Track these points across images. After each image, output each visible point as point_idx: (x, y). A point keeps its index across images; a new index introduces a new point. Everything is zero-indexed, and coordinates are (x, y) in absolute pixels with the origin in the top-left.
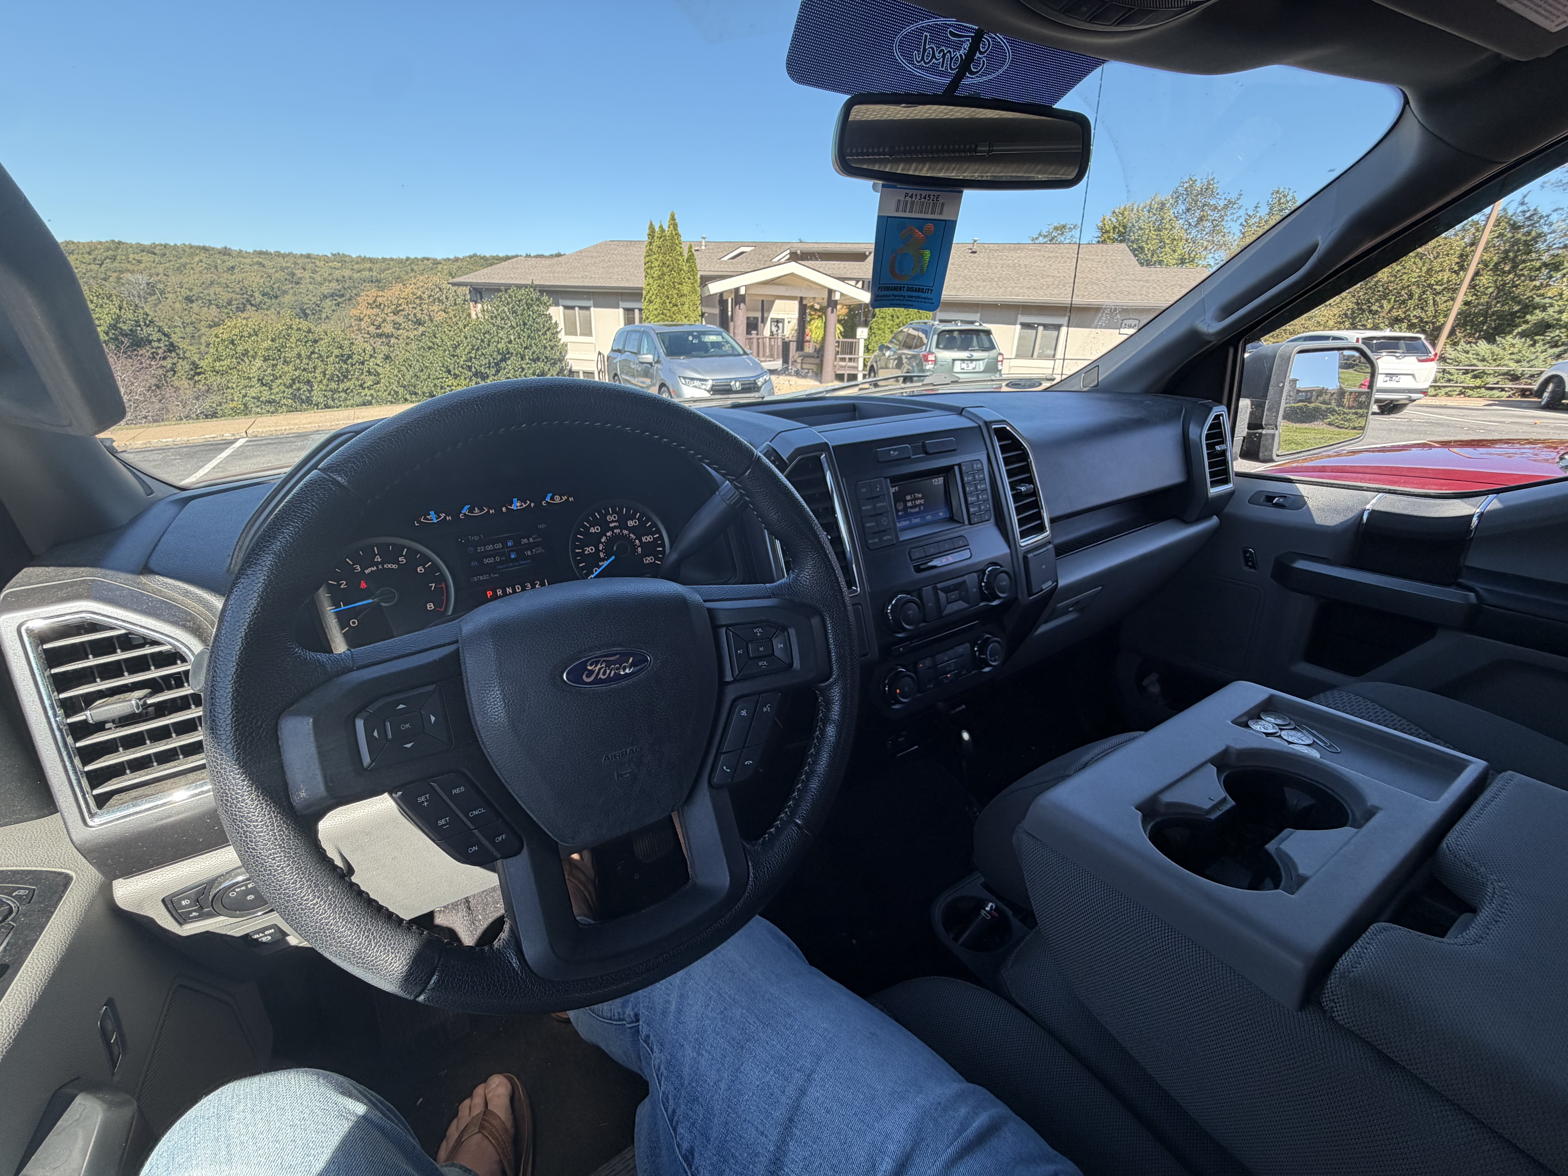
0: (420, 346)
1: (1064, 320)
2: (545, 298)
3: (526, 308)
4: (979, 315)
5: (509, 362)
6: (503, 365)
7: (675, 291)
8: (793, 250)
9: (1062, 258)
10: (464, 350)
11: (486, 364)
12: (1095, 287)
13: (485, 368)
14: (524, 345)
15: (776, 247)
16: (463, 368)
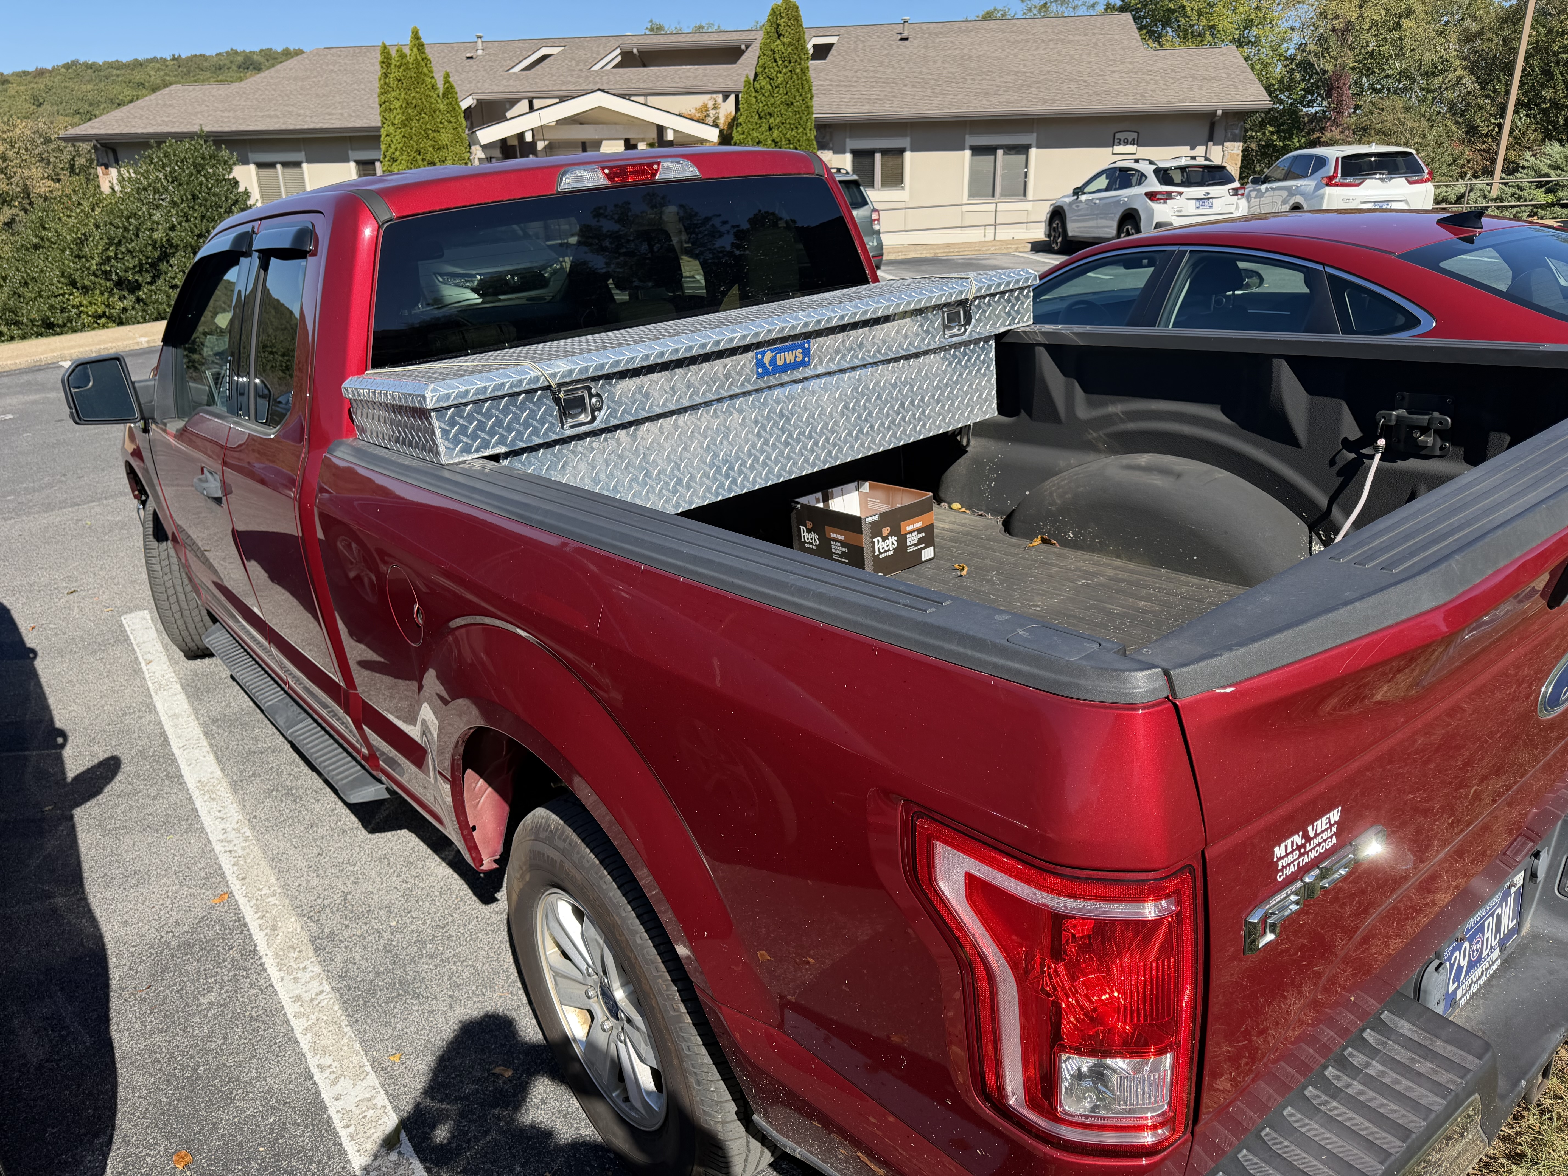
0: (19, 245)
1: (1030, 138)
2: (224, 153)
3: (194, 172)
4: (909, 139)
5: (173, 261)
6: (163, 266)
7: (430, 143)
8: (627, 48)
9: (1035, 42)
10: (96, 246)
11: (135, 267)
12: (1073, 86)
13: (134, 274)
14: (197, 232)
15: (598, 47)
16: (96, 276)
